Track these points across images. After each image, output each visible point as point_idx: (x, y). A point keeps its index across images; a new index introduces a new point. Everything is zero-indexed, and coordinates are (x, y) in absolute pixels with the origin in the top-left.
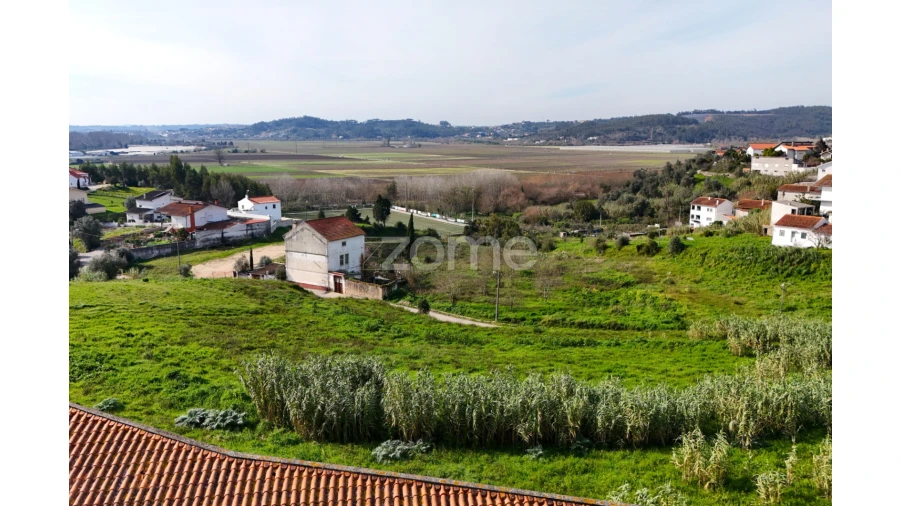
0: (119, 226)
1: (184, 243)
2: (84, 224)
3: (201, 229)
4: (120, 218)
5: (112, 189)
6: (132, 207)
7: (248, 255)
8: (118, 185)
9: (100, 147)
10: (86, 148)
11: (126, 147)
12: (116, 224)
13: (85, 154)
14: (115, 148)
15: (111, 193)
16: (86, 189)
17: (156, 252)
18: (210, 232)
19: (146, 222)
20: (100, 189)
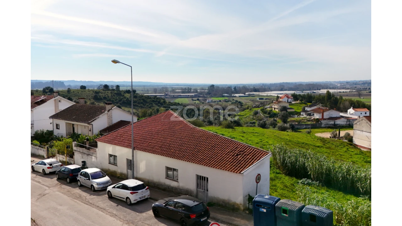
0: (297, 117)
1: (317, 125)
2: (283, 114)
3: (325, 119)
4: (299, 114)
5: (300, 103)
6: (304, 110)
7: (338, 132)
8: (303, 102)
9: (310, 90)
10: (304, 90)
11: (320, 90)
12: (296, 116)
13: (303, 92)
14: (315, 90)
15: (299, 105)
16: (291, 103)
17: (305, 126)
18: (329, 121)
19: (307, 116)
20: (295, 103)
